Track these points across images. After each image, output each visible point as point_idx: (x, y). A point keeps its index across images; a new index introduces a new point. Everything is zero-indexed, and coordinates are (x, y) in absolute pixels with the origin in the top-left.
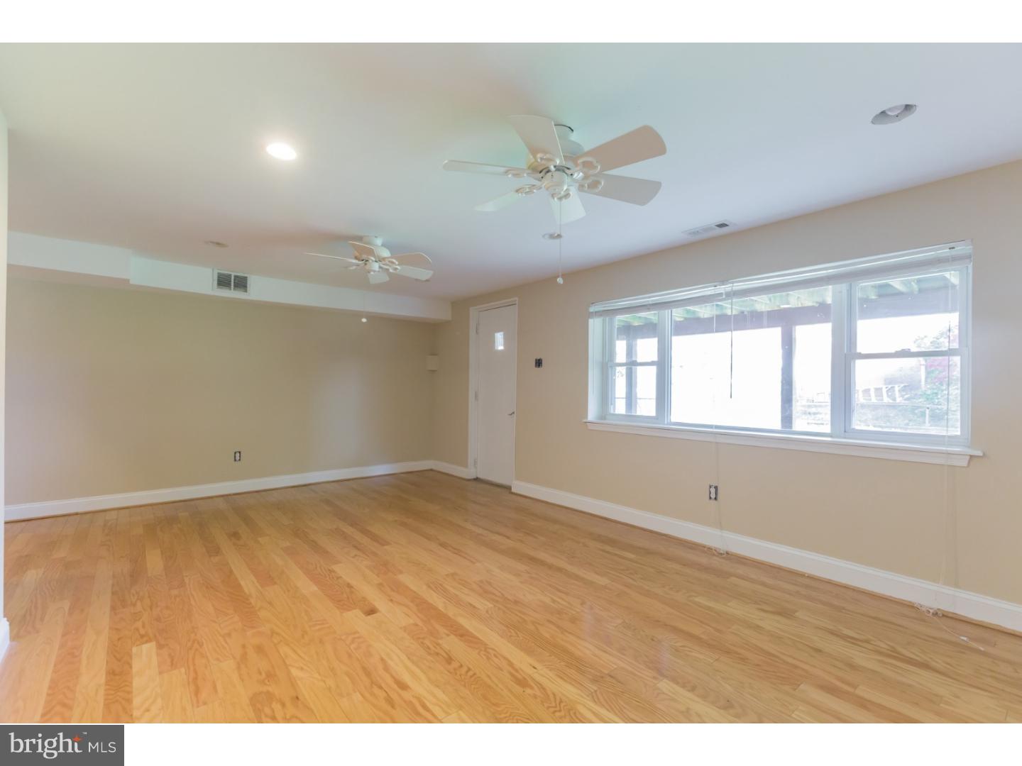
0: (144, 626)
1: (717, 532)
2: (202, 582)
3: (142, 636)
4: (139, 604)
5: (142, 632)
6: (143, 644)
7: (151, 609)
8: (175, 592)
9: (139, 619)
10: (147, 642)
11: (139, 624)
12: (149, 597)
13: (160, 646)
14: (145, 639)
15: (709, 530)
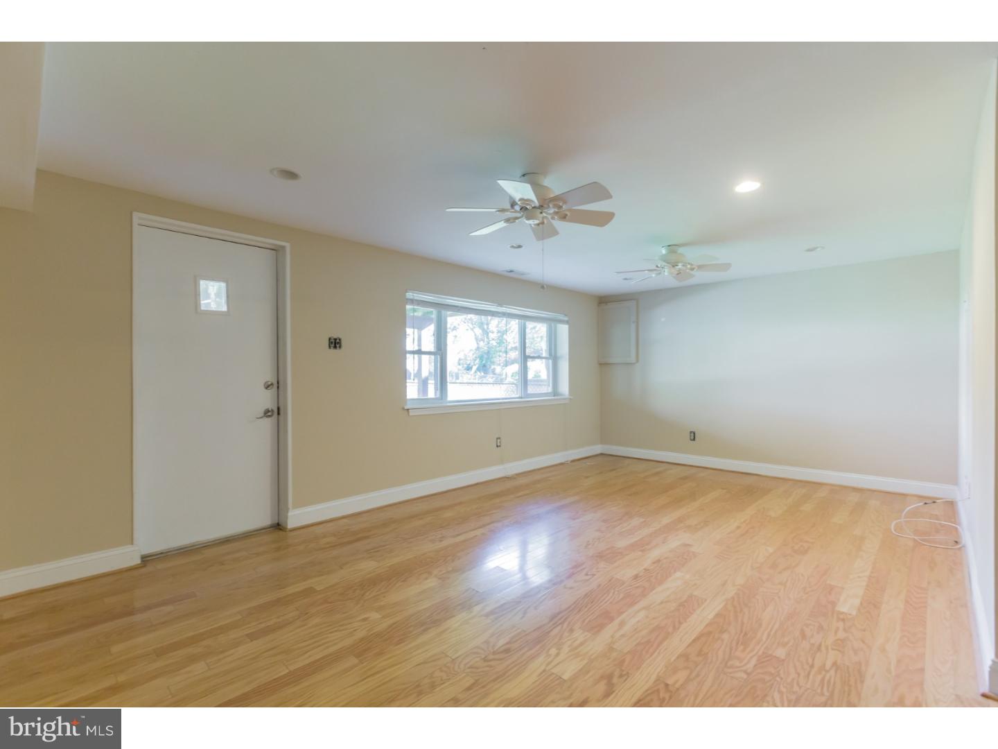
0: (837, 629)
1: (501, 467)
2: (742, 647)
3: (843, 620)
4: (828, 664)
5: (841, 624)
6: (846, 614)
7: (820, 645)
8: (781, 653)
9: (837, 640)
10: (843, 613)
11: (841, 635)
12: (812, 666)
13: (834, 604)
14: (841, 616)
15: (494, 468)
